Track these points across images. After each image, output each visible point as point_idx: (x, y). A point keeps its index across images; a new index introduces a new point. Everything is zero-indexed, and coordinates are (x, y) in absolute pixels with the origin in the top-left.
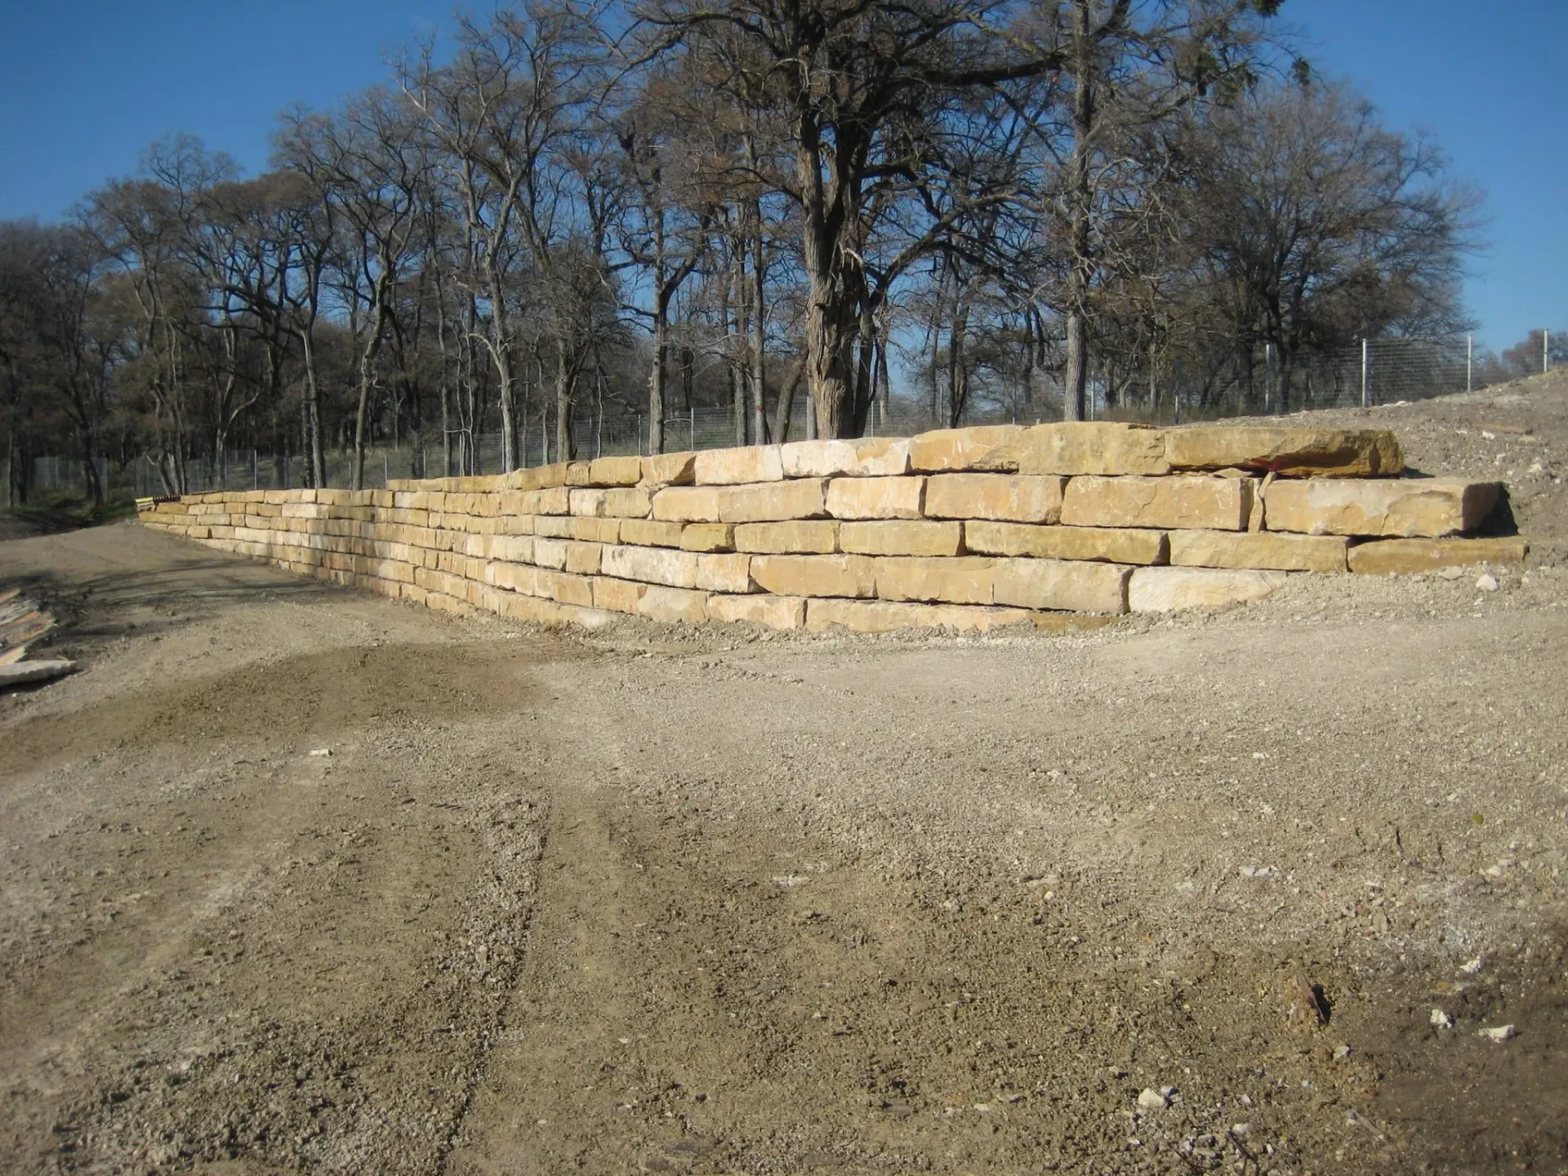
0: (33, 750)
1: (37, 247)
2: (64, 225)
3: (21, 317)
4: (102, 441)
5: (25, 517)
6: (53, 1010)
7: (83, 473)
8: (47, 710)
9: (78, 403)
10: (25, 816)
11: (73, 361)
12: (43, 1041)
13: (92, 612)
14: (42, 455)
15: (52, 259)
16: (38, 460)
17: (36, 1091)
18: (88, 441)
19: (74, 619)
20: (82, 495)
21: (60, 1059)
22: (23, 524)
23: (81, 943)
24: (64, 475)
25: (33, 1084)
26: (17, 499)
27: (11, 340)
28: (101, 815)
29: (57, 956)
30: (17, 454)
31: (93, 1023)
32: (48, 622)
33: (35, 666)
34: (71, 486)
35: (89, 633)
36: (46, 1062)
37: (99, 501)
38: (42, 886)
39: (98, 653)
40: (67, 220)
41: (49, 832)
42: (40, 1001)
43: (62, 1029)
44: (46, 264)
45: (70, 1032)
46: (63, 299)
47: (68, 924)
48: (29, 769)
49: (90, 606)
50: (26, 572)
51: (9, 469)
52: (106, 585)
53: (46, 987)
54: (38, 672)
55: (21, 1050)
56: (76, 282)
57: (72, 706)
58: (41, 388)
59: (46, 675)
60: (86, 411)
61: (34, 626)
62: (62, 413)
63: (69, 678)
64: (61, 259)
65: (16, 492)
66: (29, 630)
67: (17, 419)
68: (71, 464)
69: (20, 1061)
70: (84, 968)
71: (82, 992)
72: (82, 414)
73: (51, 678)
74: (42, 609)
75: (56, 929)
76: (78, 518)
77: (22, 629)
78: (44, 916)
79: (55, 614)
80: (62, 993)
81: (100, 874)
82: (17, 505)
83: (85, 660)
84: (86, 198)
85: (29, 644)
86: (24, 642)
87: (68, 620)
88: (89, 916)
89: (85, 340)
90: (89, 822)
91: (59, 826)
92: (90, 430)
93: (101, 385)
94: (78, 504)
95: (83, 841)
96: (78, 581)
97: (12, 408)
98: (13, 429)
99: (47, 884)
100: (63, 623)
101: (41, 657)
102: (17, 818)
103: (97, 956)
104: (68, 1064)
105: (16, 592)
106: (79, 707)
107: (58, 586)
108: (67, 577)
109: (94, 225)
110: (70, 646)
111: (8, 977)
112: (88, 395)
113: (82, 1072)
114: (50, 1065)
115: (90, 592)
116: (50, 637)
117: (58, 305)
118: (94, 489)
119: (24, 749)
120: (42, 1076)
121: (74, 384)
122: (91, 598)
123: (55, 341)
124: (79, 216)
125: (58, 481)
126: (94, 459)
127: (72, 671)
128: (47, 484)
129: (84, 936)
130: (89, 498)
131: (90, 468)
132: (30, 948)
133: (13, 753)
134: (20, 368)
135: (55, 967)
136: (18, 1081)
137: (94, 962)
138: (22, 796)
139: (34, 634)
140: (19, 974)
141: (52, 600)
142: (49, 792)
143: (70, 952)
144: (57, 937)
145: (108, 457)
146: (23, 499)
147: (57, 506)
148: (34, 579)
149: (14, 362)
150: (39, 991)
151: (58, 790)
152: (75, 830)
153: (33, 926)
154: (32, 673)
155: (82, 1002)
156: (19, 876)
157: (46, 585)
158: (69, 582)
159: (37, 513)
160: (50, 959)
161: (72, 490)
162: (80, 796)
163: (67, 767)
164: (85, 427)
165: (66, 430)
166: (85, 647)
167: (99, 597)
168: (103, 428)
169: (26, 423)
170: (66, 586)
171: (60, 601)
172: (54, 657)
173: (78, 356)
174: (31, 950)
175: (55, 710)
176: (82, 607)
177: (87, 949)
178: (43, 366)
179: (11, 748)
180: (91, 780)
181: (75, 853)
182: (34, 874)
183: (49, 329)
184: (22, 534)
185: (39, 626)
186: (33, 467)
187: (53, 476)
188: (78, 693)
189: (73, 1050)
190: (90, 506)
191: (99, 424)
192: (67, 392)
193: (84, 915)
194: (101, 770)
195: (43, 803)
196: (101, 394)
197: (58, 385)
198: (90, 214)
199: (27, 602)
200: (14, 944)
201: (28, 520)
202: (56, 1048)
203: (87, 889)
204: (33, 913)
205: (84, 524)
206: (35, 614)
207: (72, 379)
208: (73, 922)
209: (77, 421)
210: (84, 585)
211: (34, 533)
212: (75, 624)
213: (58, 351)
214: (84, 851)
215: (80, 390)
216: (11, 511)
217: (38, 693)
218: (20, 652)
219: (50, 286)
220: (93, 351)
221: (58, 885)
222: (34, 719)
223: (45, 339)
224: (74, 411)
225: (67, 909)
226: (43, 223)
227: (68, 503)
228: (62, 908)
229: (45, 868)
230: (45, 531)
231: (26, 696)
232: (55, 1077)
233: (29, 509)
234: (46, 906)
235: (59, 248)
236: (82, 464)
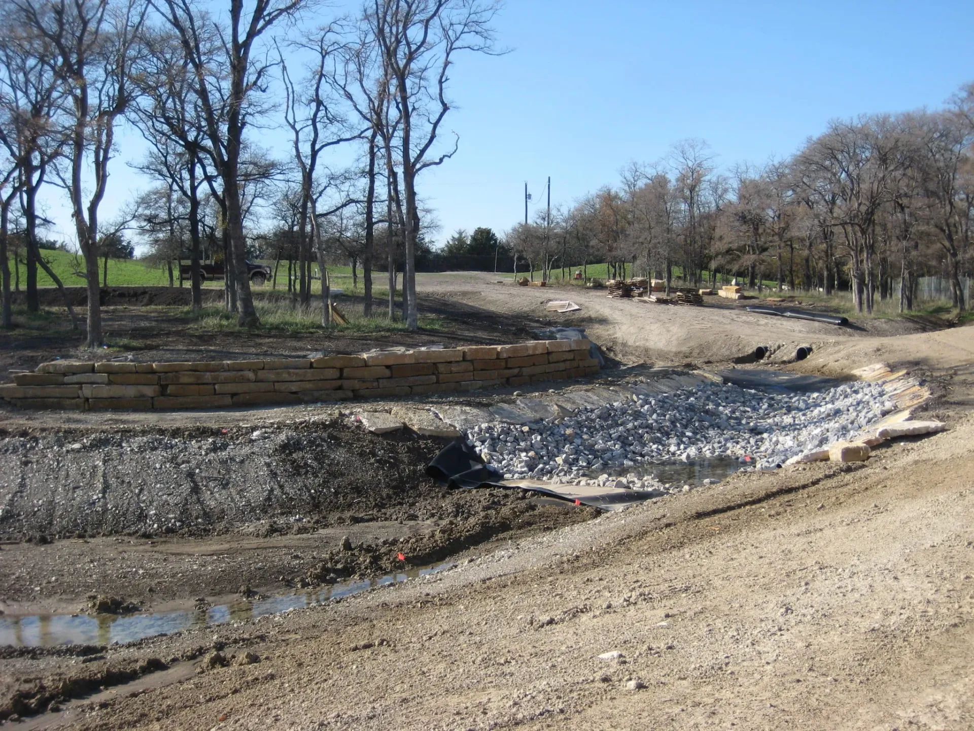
0: (917, 483)
1: (925, 128)
2: (944, 111)
3: (913, 178)
4: (967, 265)
5: (911, 319)
6: (936, 669)
7: (952, 288)
8: (925, 456)
9: (950, 238)
10: (913, 529)
11: (948, 208)
12: (929, 690)
13: (956, 388)
14: (923, 275)
15: (935, 136)
16: (921, 280)
17: (925, 725)
18: (956, 265)
19: (944, 392)
20: (951, 304)
21: (942, 706)
22: (911, 325)
23: (955, 625)
24: (939, 290)
25: (923, 719)
26: (906, 307)
27: (906, 195)
28: (966, 535)
29: (938, 631)
30: (907, 276)
31: (965, 685)
32: (926, 394)
33: (917, 424)
34: (943, 298)
35: (955, 403)
36: (932, 706)
37: (962, 309)
38: (926, 580)
39: (961, 418)
40: (947, 106)
41: (930, 543)
42: (927, 662)
43: (942, 685)
44: (931, 140)
45: (949, 688)
46: (942, 164)
47: (945, 611)
48: (914, 497)
49: (954, 384)
50: (911, 358)
51: (901, 285)
52: (967, 369)
53: (931, 652)
54: (919, 429)
55: (915, 693)
56: (951, 150)
57: (943, 455)
58: (923, 228)
59: (924, 432)
60: (955, 243)
61: (916, 396)
62: (939, 245)
63: (939, 435)
64: (942, 135)
65: (905, 301)
66: (912, 399)
67: (907, 250)
68: (943, 282)
69: (914, 701)
70: (957, 644)
71: (958, 662)
72: (952, 245)
73: (928, 434)
74: (922, 384)
75: (937, 612)
76: (948, 321)
77: (907, 398)
78: (929, 602)
79: (931, 389)
80: (942, 659)
81: (967, 578)
82: (906, 311)
83: (952, 423)
84: (962, 89)
85: (912, 409)
86: (909, 407)
87: (939, 394)
88: (960, 607)
89: (956, 193)
90: (958, 539)
91: (938, 539)
92: (960, 257)
93: (967, 224)
94: (948, 311)
95: (954, 553)
96: (947, 366)
97: (904, 243)
98: (905, 258)
99: (929, 579)
100: (936, 396)
101: (921, 418)
102: (907, 530)
103: (967, 637)
104: (948, 710)
105: (904, 372)
106: (948, 456)
107: (932, 369)
108: (939, 363)
109: (966, 108)
110: (941, 412)
111: (904, 640)
112: (957, 232)
113: (958, 719)
114: (934, 708)
115: (955, 374)
116: (927, 405)
117: (938, 169)
118: (959, 300)
119: (910, 482)
120: (929, 715)
121: (948, 225)
122: (956, 378)
123: (934, 194)
124: (955, 103)
125: (934, 294)
126: (960, 278)
127: (943, 430)
128: (926, 296)
129: (957, 621)
130: (955, 306)
131: (957, 284)
132: (919, 623)
133: (903, 484)
134: (911, 215)
135: (936, 639)
136: (913, 714)
137: (964, 641)
138: (911, 515)
139: (916, 402)
140: (911, 639)
141: (928, 379)
142: (929, 514)
143: (947, 631)
144: (937, 619)
145: (969, 276)
146: (910, 306)
147: (931, 312)
148: (916, 363)
149: (907, 210)
150: (926, 654)
151: (935, 514)
152: (948, 543)
153: (921, 607)
154: (914, 429)
155: (957, 668)
156: (910, 571)
157: (925, 367)
158: (939, 366)
159: (917, 316)
160: (933, 633)
161: (944, 300)
162: (951, 519)
163: (941, 498)
164: (954, 255)
165: (940, 257)
166: (951, 413)
167: (963, 377)
168: (968, 256)
169: (914, 253)
170: (939, 369)
171: (933, 379)
172: (930, 418)
173: (951, 204)
174: (920, 625)
175: (931, 456)
176: (950, 384)
177: (960, 630)
178: (927, 212)
179: (901, 480)
180: (959, 509)
181: (949, 560)
182: (921, 571)
183: (932, 186)
184: (908, 331)
185: (920, 396)
186: (917, 284)
187: (930, 290)
188: (948, 446)
189: (951, 702)
190: (955, 312)
191: (965, 252)
192: (944, 231)
193: (956, 606)
194: (966, 502)
195: (925, 522)
196: (967, 231)
197: (936, 226)
198: (962, 101)
199: (911, 380)
200: (908, 618)
201: (914, 322)
202: (939, 697)
203: (958, 587)
204: (920, 598)
205: (951, 325)
206: (917, 388)
207: (946, 220)
208: (948, 609)
209: (949, 250)
210: (951, 368)
211: (916, 330)
212: (944, 396)
213: (937, 201)
214: (955, 560)
215: (953, 229)
216: (901, 315)
217: (919, 443)
218: (906, 414)
219: (934, 156)
220: (962, 200)
221: (938, 581)
222: (916, 462)
223: (929, 194)
224: (947, 244)
225: (944, 600)
226: (929, 112)
227: (940, 310)
228: (941, 598)
229: (928, 568)
230: (924, 330)
231: (910, 445)
232: (939, 717)
233: (913, 313)
234: (930, 595)
235: (941, 127)
236: (951, 282)
